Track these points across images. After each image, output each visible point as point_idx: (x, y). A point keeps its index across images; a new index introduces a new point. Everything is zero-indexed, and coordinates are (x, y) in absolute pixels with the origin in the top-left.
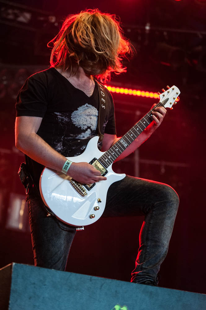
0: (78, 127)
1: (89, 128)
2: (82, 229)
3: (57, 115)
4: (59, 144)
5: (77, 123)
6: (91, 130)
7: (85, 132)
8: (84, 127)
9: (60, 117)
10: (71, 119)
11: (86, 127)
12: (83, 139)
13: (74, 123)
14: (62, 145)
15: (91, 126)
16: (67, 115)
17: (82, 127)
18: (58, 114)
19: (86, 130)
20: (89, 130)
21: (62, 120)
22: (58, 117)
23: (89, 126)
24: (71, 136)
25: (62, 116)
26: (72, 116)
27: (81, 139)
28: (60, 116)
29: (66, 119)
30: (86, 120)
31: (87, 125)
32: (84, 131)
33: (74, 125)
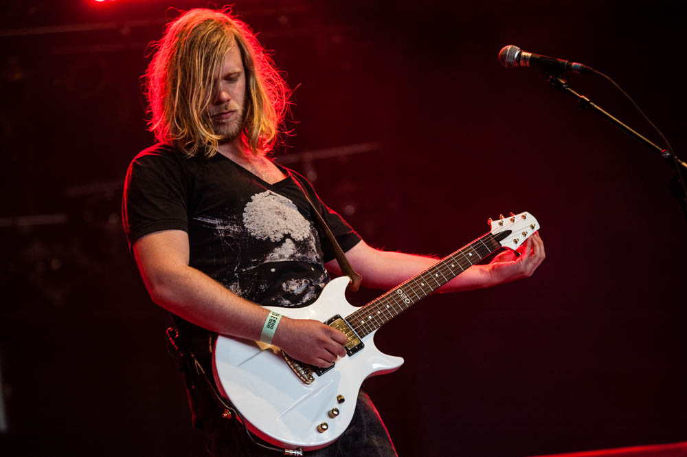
0: (264, 239)
1: (288, 236)
2: (298, 453)
3: (215, 225)
4: (232, 286)
5: (259, 232)
6: (293, 240)
7: (282, 245)
8: (276, 236)
9: (221, 228)
10: (244, 228)
11: (279, 236)
12: (282, 260)
13: (252, 234)
14: (240, 288)
15: (290, 232)
16: (234, 220)
17: (272, 237)
18: (216, 222)
19: (283, 241)
20: (288, 240)
21: (227, 232)
22: (218, 228)
23: (286, 233)
24: (254, 264)
25: (225, 225)
26: (244, 220)
27: (277, 261)
28: (222, 224)
29: (234, 228)
30: (276, 222)
31: (282, 231)
32: (279, 244)
33: (254, 237)
